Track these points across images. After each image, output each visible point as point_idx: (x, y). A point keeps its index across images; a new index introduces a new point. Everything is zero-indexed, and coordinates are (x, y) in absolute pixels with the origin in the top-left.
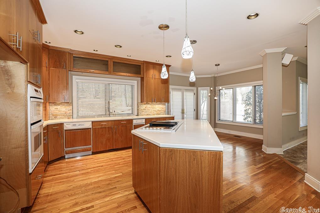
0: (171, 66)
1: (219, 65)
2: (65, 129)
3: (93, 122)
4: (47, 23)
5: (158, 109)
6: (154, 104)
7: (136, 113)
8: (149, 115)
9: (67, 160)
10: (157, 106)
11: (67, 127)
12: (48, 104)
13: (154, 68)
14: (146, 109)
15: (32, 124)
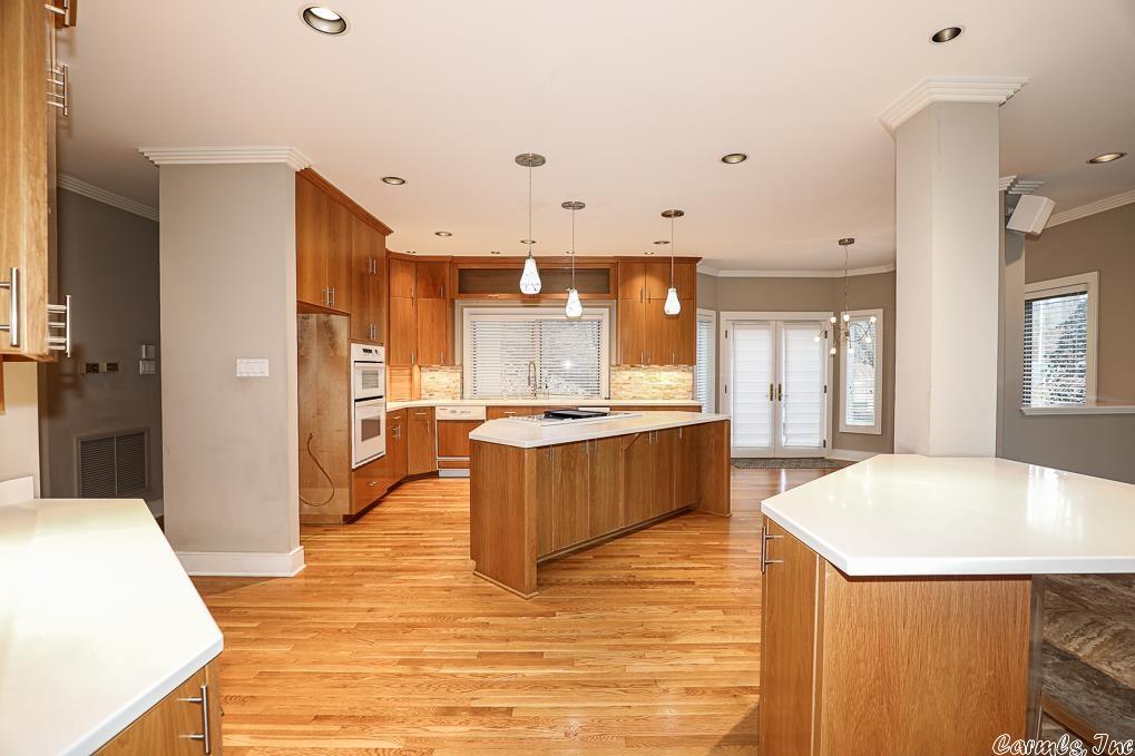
0: (700, 258)
1: (851, 241)
2: (437, 418)
3: (488, 408)
4: (390, 232)
5: (668, 382)
6: (655, 370)
7: (604, 392)
8: (640, 398)
9: (440, 480)
10: (664, 374)
11: (440, 415)
12: (416, 368)
13: (645, 272)
14: (632, 381)
15: (356, 401)
